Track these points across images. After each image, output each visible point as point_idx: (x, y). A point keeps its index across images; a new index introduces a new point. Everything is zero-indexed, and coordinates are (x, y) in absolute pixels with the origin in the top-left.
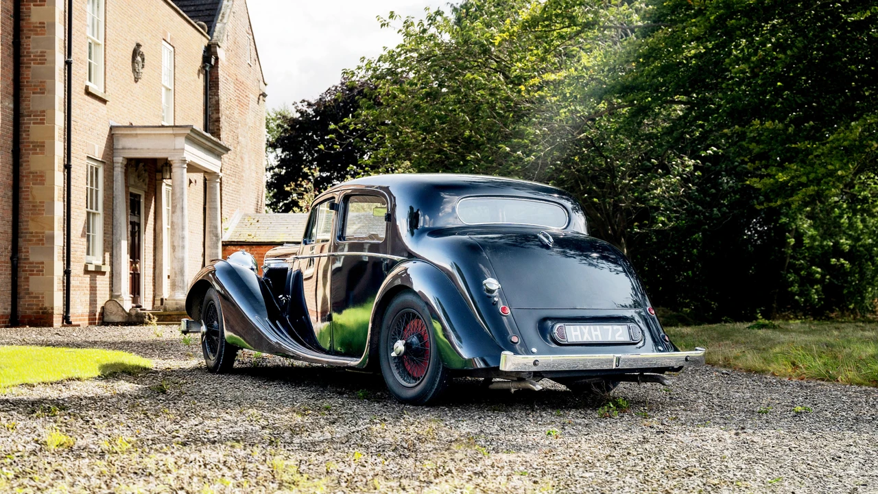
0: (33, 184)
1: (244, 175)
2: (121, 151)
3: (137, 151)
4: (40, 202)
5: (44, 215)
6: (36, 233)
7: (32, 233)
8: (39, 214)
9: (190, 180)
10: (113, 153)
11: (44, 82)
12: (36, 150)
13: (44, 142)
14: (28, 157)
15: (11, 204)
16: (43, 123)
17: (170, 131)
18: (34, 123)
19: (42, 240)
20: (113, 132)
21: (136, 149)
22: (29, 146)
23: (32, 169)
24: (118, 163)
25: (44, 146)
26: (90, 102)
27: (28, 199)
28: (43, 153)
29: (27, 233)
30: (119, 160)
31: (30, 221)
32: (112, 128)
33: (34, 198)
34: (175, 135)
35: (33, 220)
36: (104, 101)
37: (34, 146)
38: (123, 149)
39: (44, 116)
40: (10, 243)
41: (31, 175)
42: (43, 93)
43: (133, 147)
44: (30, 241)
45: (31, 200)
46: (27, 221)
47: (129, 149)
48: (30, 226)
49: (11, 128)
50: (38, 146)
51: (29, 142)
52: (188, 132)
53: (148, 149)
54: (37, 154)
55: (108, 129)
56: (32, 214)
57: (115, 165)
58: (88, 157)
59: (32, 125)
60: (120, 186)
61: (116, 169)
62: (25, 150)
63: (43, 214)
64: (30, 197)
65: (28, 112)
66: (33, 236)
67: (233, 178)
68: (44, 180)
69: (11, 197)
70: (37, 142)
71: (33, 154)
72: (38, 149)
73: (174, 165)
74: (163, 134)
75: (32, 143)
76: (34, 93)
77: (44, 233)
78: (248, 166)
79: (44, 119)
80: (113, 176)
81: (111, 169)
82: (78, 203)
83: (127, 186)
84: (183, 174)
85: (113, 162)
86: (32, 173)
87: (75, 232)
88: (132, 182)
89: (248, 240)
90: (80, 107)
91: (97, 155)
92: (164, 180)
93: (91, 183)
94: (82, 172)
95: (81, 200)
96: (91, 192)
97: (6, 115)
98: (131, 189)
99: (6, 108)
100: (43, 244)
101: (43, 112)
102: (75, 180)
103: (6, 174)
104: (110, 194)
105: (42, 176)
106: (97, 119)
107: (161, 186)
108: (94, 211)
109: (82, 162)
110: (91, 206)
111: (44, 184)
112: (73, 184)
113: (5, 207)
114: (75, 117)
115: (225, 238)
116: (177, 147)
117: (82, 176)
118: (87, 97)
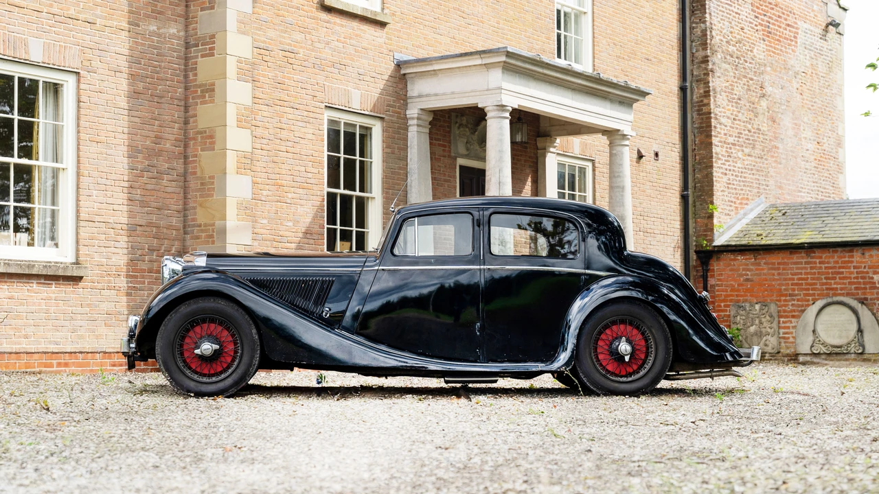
0: (201, 151)
1: (780, 145)
2: (418, 100)
3: (438, 97)
4: (210, 177)
5: (215, 198)
6: (206, 225)
7: (200, 226)
8: (209, 196)
10: (406, 104)
12: (205, 97)
13: (214, 84)
14: (195, 109)
16: (213, 55)
17: (477, 61)
18: (203, 56)
19: (212, 236)
20: (403, 72)
21: (436, 95)
22: (197, 91)
23: (201, 127)
24: (413, 118)
25: (213, 90)
26: (335, 23)
27: (195, 173)
28: (212, 102)
29: (194, 226)
30: (413, 112)
31: (198, 208)
32: (399, 65)
33: (202, 171)
34: (488, 66)
35: (201, 205)
36: (382, 24)
37: (202, 91)
38: (420, 96)
39: (214, 43)
41: (199, 136)
42: (212, 8)
43: (433, 92)
44: (198, 238)
45: (199, 174)
46: (194, 208)
47: (427, 96)
48: (197, 214)
50: (207, 91)
51: (196, 86)
52: (503, 58)
53: (453, 93)
54: (206, 103)
55: (392, 66)
56: (201, 196)
57: (410, 122)
58: (326, 106)
59: (200, 59)
60: (416, 155)
61: (410, 129)
62: (193, 98)
63: (213, 195)
64: (198, 170)
65: (195, 39)
66: (202, 231)
67: (747, 151)
68: (214, 143)
70: (206, 85)
71: (202, 103)
72: (207, 95)
73: (489, 115)
74: (470, 66)
75: (200, 86)
76: (202, 9)
77: (213, 225)
78: (790, 133)
79: (213, 49)
80: (406, 139)
81: (399, 128)
82: (298, 179)
83: (449, 156)
84: (501, 128)
85: (406, 119)
86: (201, 133)
87: (290, 224)
88: (462, 150)
89: (752, 243)
90: (304, 30)
91: (356, 106)
92: (552, 150)
93: (350, 149)
94: (311, 131)
95: (310, 175)
96: (350, 164)
97: (150, 46)
98: (461, 161)
99: (152, 34)
100: (213, 242)
101: (213, 36)
102: (290, 144)
103: (152, 134)
104: (400, 168)
105: (211, 137)
106: (356, 51)
107: (545, 157)
108: (358, 193)
109: (311, 115)
110: (350, 185)
111: (214, 150)
112: (284, 149)
113: (149, 187)
114: (290, 45)
115: (719, 241)
116: (492, 86)
117: (310, 136)
118: (324, 16)
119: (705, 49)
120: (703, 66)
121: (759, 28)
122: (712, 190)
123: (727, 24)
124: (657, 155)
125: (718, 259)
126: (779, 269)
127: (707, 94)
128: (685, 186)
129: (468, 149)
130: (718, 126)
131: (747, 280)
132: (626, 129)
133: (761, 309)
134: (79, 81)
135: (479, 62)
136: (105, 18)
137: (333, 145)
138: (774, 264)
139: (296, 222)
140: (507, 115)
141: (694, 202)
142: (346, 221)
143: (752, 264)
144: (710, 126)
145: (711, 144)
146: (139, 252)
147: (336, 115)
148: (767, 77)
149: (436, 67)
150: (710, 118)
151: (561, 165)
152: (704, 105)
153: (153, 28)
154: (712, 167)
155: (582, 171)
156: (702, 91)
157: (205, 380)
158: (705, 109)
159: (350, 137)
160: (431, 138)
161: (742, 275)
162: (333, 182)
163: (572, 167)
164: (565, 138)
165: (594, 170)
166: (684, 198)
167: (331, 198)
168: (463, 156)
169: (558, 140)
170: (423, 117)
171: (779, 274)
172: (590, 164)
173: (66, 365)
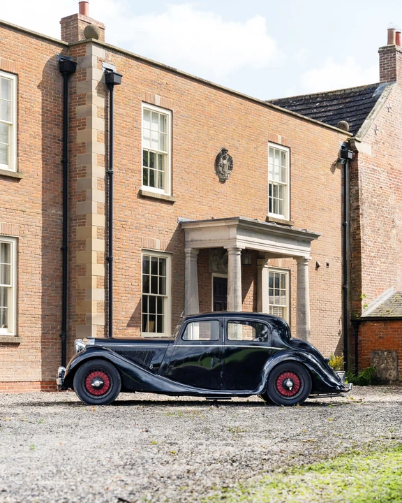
0: (78, 276)
2: (191, 243)
4: (83, 290)
5: (86, 300)
6: (81, 315)
7: (77, 315)
8: (82, 299)
9: (317, 264)
10: (185, 245)
11: (85, 191)
12: (80, 247)
13: (85, 241)
14: (75, 254)
15: (61, 292)
16: (85, 225)
18: (79, 226)
19: (84, 321)
20: (183, 228)
21: (201, 241)
22: (76, 244)
23: (78, 263)
24: (188, 253)
25: (85, 244)
26: (147, 204)
27: (75, 287)
28: (84, 250)
29: (74, 315)
30: (188, 250)
31: (77, 307)
32: (181, 224)
33: (79, 287)
34: (229, 227)
35: (78, 304)
36: (172, 203)
37: (79, 244)
38: (192, 241)
39: (85, 219)
40: (60, 323)
41: (77, 268)
42: (84, 200)
43: (199, 239)
44: (76, 321)
45: (77, 288)
46: (75, 306)
47: (196, 241)
48: (76, 309)
49: (61, 230)
50: (81, 244)
51: (76, 241)
52: (237, 223)
53: (210, 240)
54: (80, 250)
55: (177, 225)
56: (78, 299)
57: (187, 255)
58: (142, 249)
59: (77, 227)
61: (187, 259)
62: (74, 248)
63: (84, 299)
64: (77, 286)
65: (76, 217)
66: (79, 318)
67: (383, 260)
68: (85, 272)
69: (61, 286)
70: (80, 241)
73: (230, 253)
74: (219, 226)
75: (78, 241)
76: (79, 201)
77: (85, 315)
79: (85, 222)
80: (185, 264)
81: (181, 258)
82: (128, 289)
83: (208, 272)
84: (236, 260)
85: (184, 253)
86: (77, 266)
87: (124, 313)
88: (215, 268)
89: (383, 316)
90: (131, 209)
91: (158, 248)
92: (265, 266)
93: (154, 272)
94: (134, 263)
95: (134, 287)
96: (154, 279)
97: (52, 221)
98: (214, 275)
99: (53, 214)
100: (85, 324)
101: (85, 215)
102: (123, 270)
103: (53, 267)
104: (181, 280)
105: (84, 269)
106: (158, 218)
107: (261, 270)
108: (158, 295)
109: (135, 254)
110: (154, 291)
111: (85, 275)
112: (120, 273)
113: (52, 295)
114: (123, 218)
115: (365, 314)
116: (231, 237)
117: (134, 266)
118: (141, 201)
119: (358, 201)
120: (356, 211)
121: (392, 186)
122: (361, 284)
123: (371, 185)
124: (328, 265)
125: (364, 325)
126: (398, 331)
127: (358, 228)
128: (344, 282)
129: (218, 268)
130: (365, 246)
131: (380, 337)
132: (307, 256)
133: (387, 355)
134: (18, 242)
135: (224, 224)
136: (31, 208)
137: (146, 270)
138: (395, 328)
139: (126, 312)
140: (239, 253)
141: (350, 291)
142: (152, 310)
143: (383, 328)
144: (360, 247)
145: (360, 257)
146: (47, 329)
147: (147, 254)
148: (396, 215)
149: (201, 226)
150: (360, 242)
151: (271, 273)
152: (357, 234)
153: (54, 211)
154: (361, 271)
155: (283, 276)
156: (355, 226)
157: (96, 397)
158: (357, 237)
159: (154, 264)
160: (198, 263)
161: (377, 335)
162: (146, 289)
163: (277, 274)
164: (273, 260)
165: (290, 276)
166: (344, 289)
167: (145, 298)
168: (215, 272)
169: (269, 260)
170: (194, 252)
171: (398, 334)
172: (288, 273)
173: (12, 388)
